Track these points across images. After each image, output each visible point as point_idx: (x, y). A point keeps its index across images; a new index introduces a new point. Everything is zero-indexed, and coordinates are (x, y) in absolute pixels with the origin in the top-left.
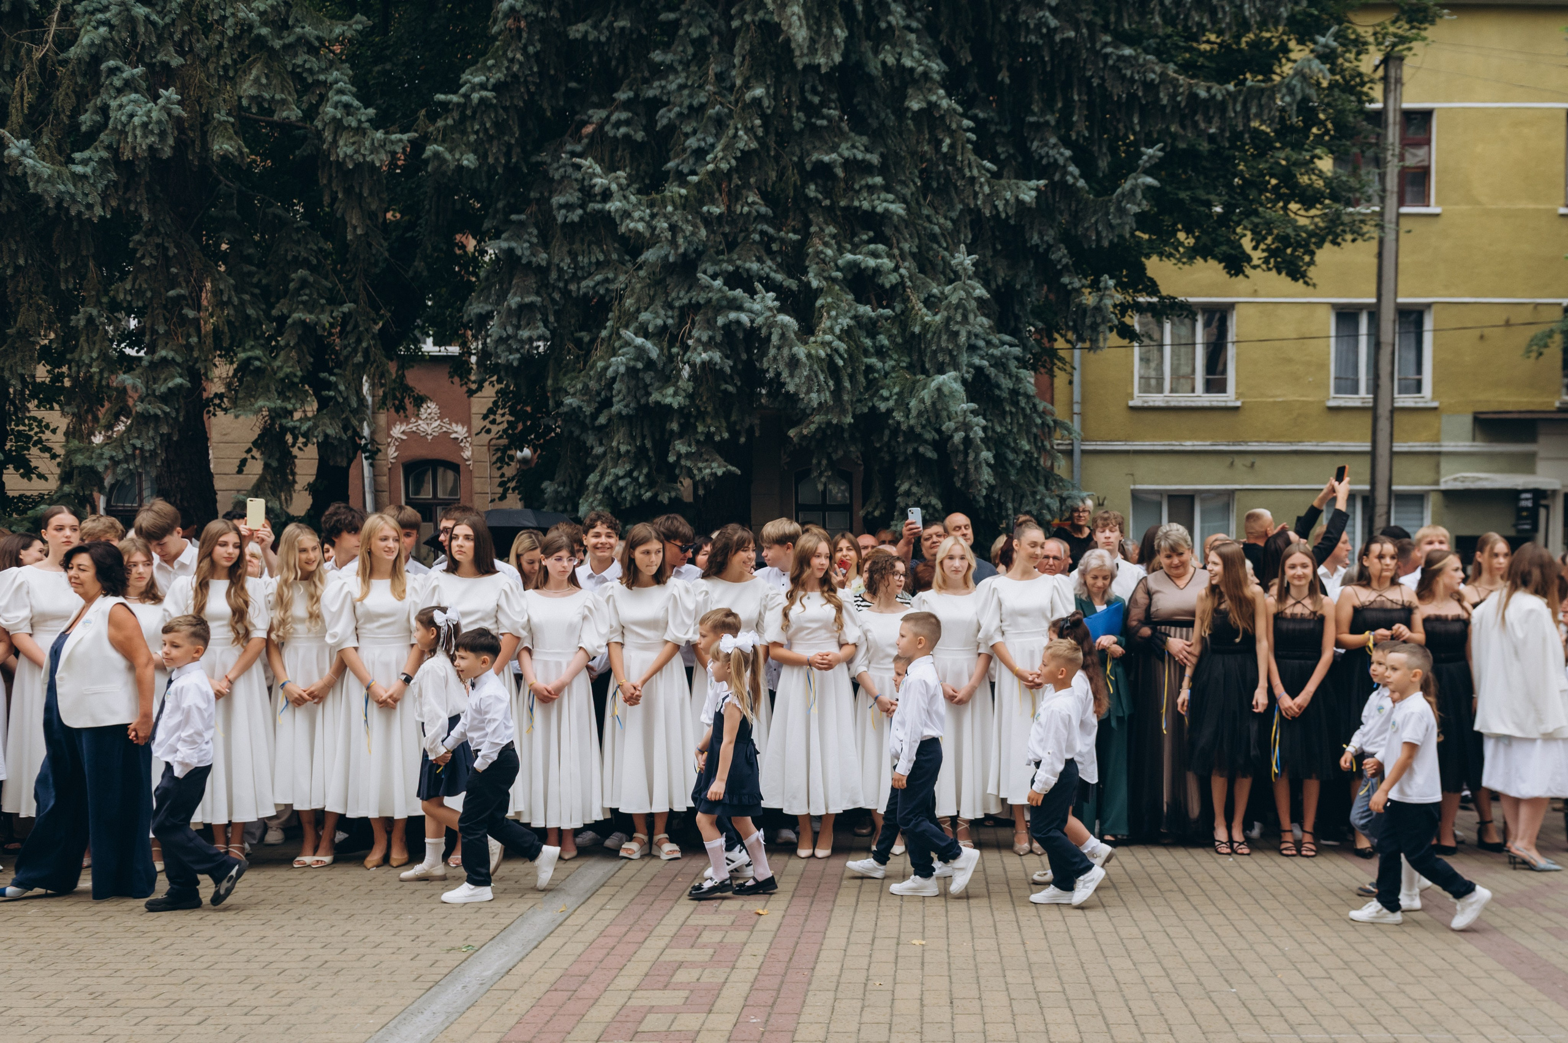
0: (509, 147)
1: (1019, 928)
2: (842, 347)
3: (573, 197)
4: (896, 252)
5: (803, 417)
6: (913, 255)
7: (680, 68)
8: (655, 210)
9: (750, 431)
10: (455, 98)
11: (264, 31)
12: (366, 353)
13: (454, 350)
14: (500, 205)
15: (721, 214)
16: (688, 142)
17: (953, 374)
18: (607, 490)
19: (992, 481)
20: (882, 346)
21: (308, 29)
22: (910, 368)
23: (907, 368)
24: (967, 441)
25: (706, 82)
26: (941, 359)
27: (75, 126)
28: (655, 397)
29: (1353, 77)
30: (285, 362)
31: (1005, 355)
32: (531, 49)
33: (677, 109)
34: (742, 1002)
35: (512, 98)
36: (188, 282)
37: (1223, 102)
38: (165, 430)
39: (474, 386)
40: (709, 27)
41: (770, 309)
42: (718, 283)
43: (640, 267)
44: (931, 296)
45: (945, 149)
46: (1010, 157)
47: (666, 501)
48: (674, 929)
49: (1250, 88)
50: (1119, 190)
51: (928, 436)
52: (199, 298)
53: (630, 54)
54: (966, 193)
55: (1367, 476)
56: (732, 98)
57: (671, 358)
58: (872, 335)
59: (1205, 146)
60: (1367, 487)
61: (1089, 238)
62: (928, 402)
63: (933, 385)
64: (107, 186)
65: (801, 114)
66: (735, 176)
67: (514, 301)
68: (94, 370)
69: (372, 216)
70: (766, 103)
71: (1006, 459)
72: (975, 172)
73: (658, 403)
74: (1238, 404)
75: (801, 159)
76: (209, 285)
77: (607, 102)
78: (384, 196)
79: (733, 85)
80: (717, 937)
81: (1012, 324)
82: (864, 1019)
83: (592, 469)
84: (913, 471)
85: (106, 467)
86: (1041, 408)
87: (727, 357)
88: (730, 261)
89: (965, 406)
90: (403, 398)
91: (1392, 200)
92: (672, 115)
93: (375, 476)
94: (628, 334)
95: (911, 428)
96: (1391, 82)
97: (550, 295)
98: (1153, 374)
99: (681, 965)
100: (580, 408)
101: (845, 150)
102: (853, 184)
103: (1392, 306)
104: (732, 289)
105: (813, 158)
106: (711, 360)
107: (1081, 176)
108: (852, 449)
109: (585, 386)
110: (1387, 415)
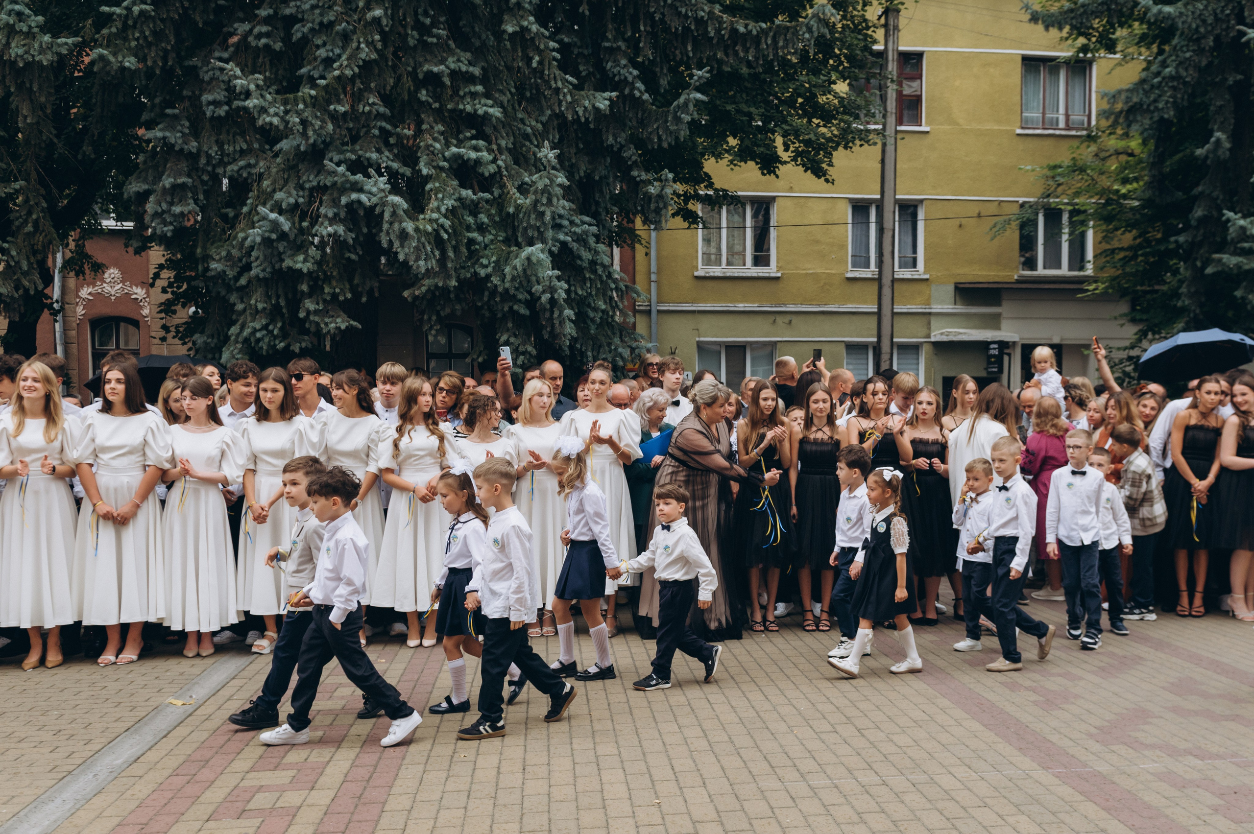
0: (166, 51)
1: (588, 700)
2: (447, 223)
3: (219, 95)
4: (495, 147)
5: (415, 280)
6: (509, 150)
8: (288, 107)
9: (370, 292)
13: (129, 225)
14: (157, 101)
15: (346, 113)
16: (318, 53)
17: (539, 246)
18: (246, 340)
19: (574, 334)
20: (483, 223)
22: (507, 241)
23: (503, 241)
24: (553, 301)
25: (334, 4)
26: (530, 234)
28: (288, 263)
29: (860, 23)
31: (586, 233)
33: (309, 25)
34: (342, 778)
35: (168, 11)
37: (758, 36)
41: (383, 191)
42: (342, 169)
43: (277, 155)
44: (524, 183)
45: (534, 65)
46: (589, 73)
47: (297, 350)
49: (778, 26)
50: (675, 103)
51: (520, 296)
54: (552, 101)
55: (875, 332)
56: (356, 17)
57: (302, 231)
58: (474, 214)
59: (745, 70)
60: (875, 339)
61: (651, 140)
62: (520, 268)
63: (524, 255)
65: (415, 33)
66: (358, 81)
67: (168, 182)
70: (384, 22)
71: (588, 316)
72: (560, 84)
73: (290, 268)
74: (779, 275)
75: (415, 69)
77: (250, 17)
79: (357, 7)
81: (594, 208)
82: (448, 788)
83: (234, 323)
84: (510, 325)
86: (615, 276)
87: (350, 230)
88: (353, 151)
89: (550, 273)
90: (83, 264)
91: (892, 120)
92: (305, 30)
93: (65, 330)
94: (264, 210)
95: (506, 290)
96: (891, 30)
97: (199, 177)
98: (713, 250)
100: (224, 272)
101: (451, 63)
102: (458, 91)
103: (892, 201)
104: (354, 174)
105: (425, 69)
106: (336, 232)
107: (646, 91)
108: (458, 307)
109: (229, 253)
110: (889, 284)
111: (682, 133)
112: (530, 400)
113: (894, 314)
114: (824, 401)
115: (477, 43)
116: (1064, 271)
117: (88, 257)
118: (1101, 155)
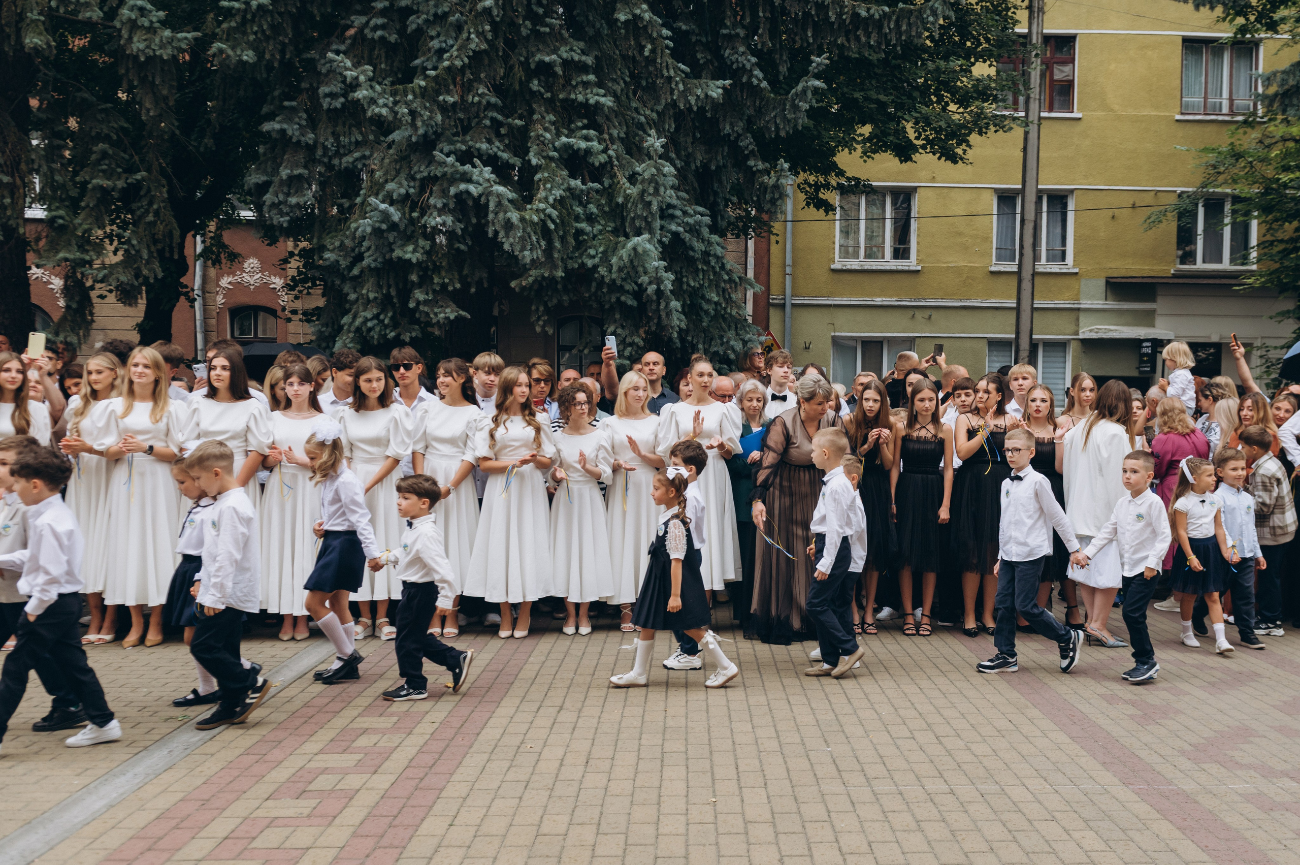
0: (284, 45)
1: (667, 697)
2: (555, 213)
3: (336, 87)
4: (606, 136)
5: (523, 271)
6: (621, 140)
8: (397, 98)
9: (479, 283)
10: (237, 5)
12: (157, 213)
14: (276, 93)
15: (455, 103)
16: (432, 44)
17: (647, 236)
18: (358, 329)
19: (683, 326)
20: (592, 213)
22: (616, 232)
23: (611, 232)
24: (659, 293)
26: (638, 224)
28: (398, 253)
29: (1000, 5)
30: (85, 220)
31: (698, 223)
33: (424, 16)
34: (406, 763)
35: (286, 5)
36: (3, 153)
37: (880, 20)
41: (488, 180)
42: (451, 160)
43: (389, 146)
44: (635, 173)
45: (647, 53)
46: (706, 62)
48: (370, 701)
49: (902, 9)
50: (793, 91)
51: (627, 287)
54: (665, 90)
55: (1014, 328)
56: (470, 9)
57: (412, 221)
58: (584, 206)
60: (1013, 336)
61: (769, 129)
62: (626, 259)
63: (630, 245)
65: (527, 23)
66: (468, 72)
67: (284, 173)
69: (162, 100)
70: (495, 12)
71: (701, 308)
72: (672, 73)
73: (399, 258)
74: (919, 268)
75: (527, 59)
77: (367, 10)
78: (174, 83)
81: (712, 198)
82: (508, 778)
83: (346, 312)
84: (617, 316)
86: (728, 267)
87: (460, 221)
88: (463, 142)
89: (656, 264)
90: (220, 253)
91: (1034, 106)
92: (420, 21)
93: (205, 319)
94: (372, 200)
95: (614, 281)
96: (1035, 12)
98: (850, 243)
99: (365, 731)
100: (337, 261)
102: (570, 80)
103: (1034, 190)
104: (463, 164)
105: (537, 59)
106: (445, 223)
107: (764, 79)
108: (565, 298)
109: (342, 243)
110: (1030, 277)
111: (800, 121)
112: (626, 393)
113: (1034, 310)
114: (931, 400)
115: (591, 32)
116: (1225, 265)
117: (224, 246)
118: (1267, 141)
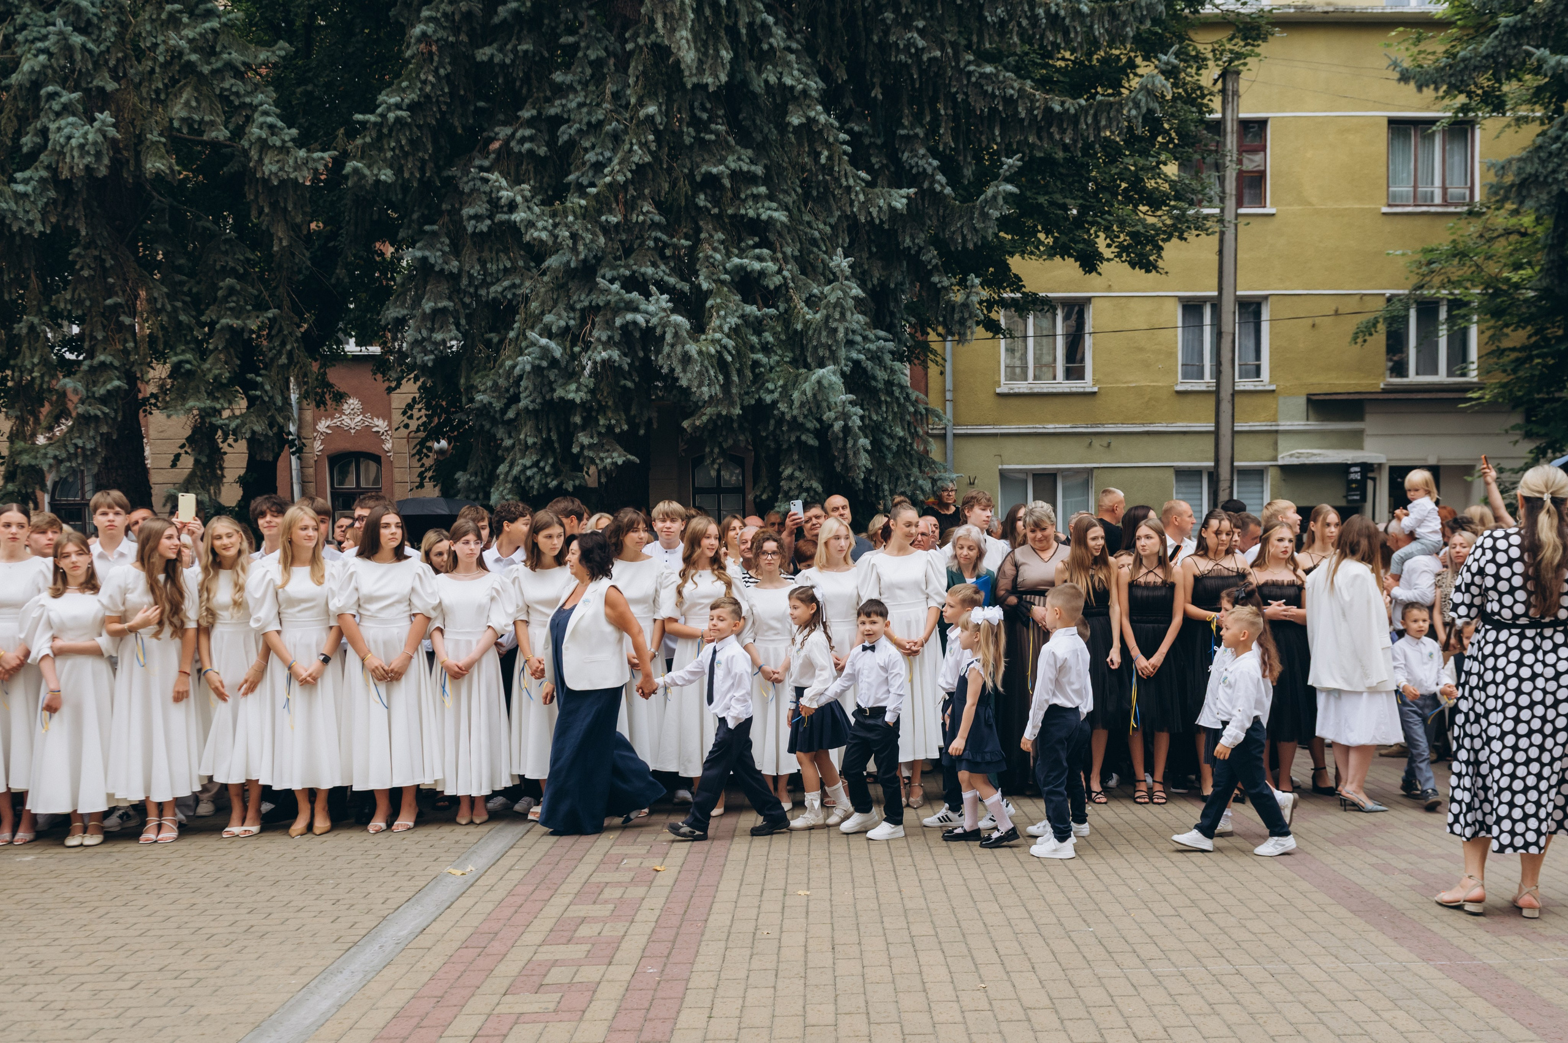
0: (423, 161)
2: (731, 344)
3: (481, 208)
4: (780, 255)
5: (694, 409)
6: (795, 258)
7: (579, 88)
8: (557, 220)
10: (372, 118)
11: (194, 57)
12: (290, 355)
13: (376, 350)
14: (415, 216)
15: (618, 223)
16: (587, 157)
17: (831, 367)
18: (516, 479)
19: (869, 465)
20: (768, 343)
21: (234, 55)
22: (794, 362)
23: (790, 363)
24: (846, 429)
25: (603, 101)
26: (821, 354)
27: (17, 147)
28: (559, 393)
29: (1194, 90)
30: (214, 364)
31: (881, 349)
32: (442, 72)
33: (577, 126)
34: (639, 954)
35: (425, 117)
36: (124, 291)
37: (1076, 114)
38: (104, 429)
39: (393, 384)
40: (606, 49)
41: (664, 310)
42: (616, 287)
43: (544, 273)
44: (811, 296)
45: (823, 161)
46: (883, 166)
47: (569, 487)
48: (578, 887)
49: (1101, 101)
50: (982, 197)
51: (809, 425)
52: (134, 305)
53: (533, 75)
54: (843, 201)
55: (1212, 454)
56: (627, 116)
57: (574, 356)
58: (758, 333)
59: (1060, 155)
60: (1212, 463)
61: (956, 243)
62: (809, 394)
63: (814, 378)
64: (47, 204)
65: (691, 130)
66: (631, 188)
67: (428, 306)
68: (35, 374)
69: (295, 228)
70: (658, 119)
71: (883, 444)
72: (851, 182)
73: (561, 399)
74: (1095, 389)
75: (691, 171)
76: (143, 294)
77: (512, 120)
78: (308, 210)
79: (628, 103)
80: (617, 893)
81: (888, 319)
82: (753, 966)
83: (502, 460)
84: (796, 457)
85: (51, 466)
86: (913, 397)
87: (625, 355)
88: (627, 266)
89: (843, 397)
90: (324, 394)
91: (1231, 202)
92: (572, 131)
93: (302, 469)
94: (533, 335)
95: (794, 418)
96: (1229, 95)
97: (461, 300)
98: (1018, 363)
99: (583, 920)
100: (490, 404)
101: (732, 162)
102: (739, 193)
103: (1232, 298)
104: (628, 292)
105: (703, 170)
106: (610, 357)
107: (948, 184)
108: (741, 438)
109: (495, 383)
110: (1229, 397)
111: (990, 230)
112: (826, 544)
113: (1234, 433)
115: (759, 138)
116: (1442, 377)
117: (330, 386)
118: (1487, 235)
